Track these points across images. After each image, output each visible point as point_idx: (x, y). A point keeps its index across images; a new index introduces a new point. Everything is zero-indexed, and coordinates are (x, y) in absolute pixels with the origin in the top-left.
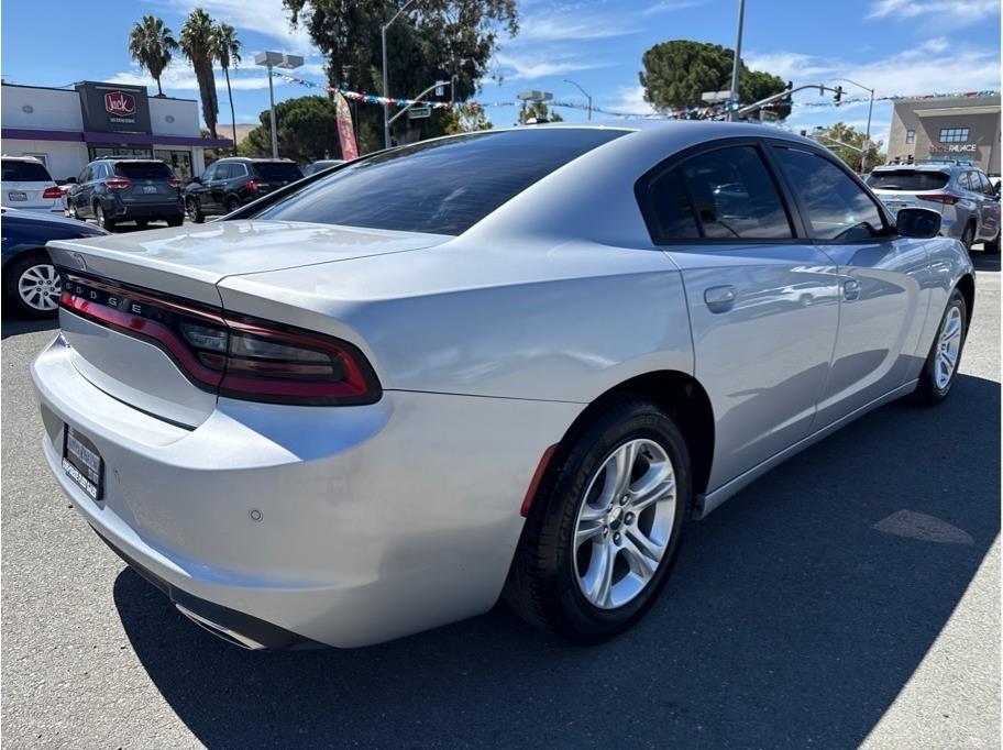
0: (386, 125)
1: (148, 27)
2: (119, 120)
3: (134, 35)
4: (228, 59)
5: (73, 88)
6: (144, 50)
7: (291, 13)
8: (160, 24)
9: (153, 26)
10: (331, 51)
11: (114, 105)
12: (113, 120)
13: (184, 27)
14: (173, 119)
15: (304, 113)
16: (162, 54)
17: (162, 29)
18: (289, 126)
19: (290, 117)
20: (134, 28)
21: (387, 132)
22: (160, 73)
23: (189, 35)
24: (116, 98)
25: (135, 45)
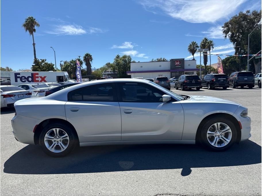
0: (248, 61)
1: (193, 44)
2: (178, 67)
3: (189, 46)
4: (210, 48)
5: (169, 61)
6: (191, 49)
7: (225, 35)
8: (195, 43)
9: (194, 43)
10: (236, 43)
11: (177, 63)
12: (176, 67)
13: (201, 42)
14: (190, 65)
15: (234, 59)
16: (195, 49)
17: (196, 44)
18: (229, 63)
19: (230, 60)
20: (189, 45)
21: (248, 63)
22: (194, 54)
23: (202, 44)
24: (177, 62)
25: (189, 49)
